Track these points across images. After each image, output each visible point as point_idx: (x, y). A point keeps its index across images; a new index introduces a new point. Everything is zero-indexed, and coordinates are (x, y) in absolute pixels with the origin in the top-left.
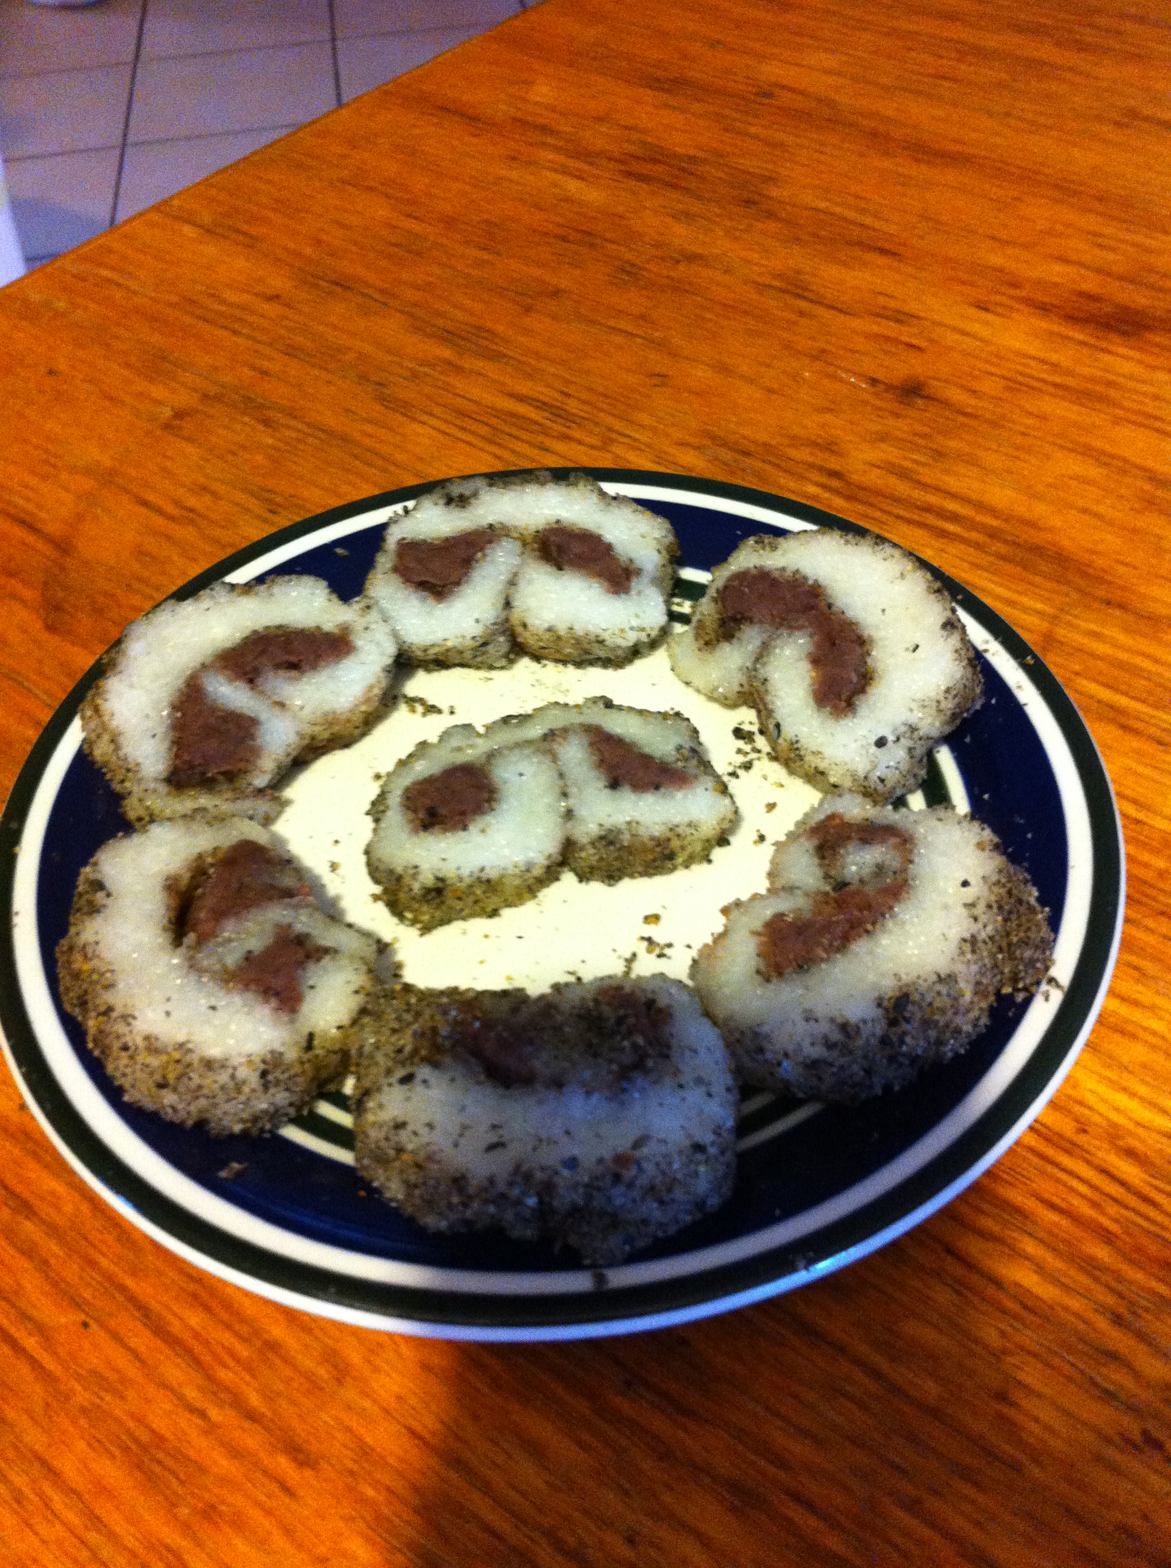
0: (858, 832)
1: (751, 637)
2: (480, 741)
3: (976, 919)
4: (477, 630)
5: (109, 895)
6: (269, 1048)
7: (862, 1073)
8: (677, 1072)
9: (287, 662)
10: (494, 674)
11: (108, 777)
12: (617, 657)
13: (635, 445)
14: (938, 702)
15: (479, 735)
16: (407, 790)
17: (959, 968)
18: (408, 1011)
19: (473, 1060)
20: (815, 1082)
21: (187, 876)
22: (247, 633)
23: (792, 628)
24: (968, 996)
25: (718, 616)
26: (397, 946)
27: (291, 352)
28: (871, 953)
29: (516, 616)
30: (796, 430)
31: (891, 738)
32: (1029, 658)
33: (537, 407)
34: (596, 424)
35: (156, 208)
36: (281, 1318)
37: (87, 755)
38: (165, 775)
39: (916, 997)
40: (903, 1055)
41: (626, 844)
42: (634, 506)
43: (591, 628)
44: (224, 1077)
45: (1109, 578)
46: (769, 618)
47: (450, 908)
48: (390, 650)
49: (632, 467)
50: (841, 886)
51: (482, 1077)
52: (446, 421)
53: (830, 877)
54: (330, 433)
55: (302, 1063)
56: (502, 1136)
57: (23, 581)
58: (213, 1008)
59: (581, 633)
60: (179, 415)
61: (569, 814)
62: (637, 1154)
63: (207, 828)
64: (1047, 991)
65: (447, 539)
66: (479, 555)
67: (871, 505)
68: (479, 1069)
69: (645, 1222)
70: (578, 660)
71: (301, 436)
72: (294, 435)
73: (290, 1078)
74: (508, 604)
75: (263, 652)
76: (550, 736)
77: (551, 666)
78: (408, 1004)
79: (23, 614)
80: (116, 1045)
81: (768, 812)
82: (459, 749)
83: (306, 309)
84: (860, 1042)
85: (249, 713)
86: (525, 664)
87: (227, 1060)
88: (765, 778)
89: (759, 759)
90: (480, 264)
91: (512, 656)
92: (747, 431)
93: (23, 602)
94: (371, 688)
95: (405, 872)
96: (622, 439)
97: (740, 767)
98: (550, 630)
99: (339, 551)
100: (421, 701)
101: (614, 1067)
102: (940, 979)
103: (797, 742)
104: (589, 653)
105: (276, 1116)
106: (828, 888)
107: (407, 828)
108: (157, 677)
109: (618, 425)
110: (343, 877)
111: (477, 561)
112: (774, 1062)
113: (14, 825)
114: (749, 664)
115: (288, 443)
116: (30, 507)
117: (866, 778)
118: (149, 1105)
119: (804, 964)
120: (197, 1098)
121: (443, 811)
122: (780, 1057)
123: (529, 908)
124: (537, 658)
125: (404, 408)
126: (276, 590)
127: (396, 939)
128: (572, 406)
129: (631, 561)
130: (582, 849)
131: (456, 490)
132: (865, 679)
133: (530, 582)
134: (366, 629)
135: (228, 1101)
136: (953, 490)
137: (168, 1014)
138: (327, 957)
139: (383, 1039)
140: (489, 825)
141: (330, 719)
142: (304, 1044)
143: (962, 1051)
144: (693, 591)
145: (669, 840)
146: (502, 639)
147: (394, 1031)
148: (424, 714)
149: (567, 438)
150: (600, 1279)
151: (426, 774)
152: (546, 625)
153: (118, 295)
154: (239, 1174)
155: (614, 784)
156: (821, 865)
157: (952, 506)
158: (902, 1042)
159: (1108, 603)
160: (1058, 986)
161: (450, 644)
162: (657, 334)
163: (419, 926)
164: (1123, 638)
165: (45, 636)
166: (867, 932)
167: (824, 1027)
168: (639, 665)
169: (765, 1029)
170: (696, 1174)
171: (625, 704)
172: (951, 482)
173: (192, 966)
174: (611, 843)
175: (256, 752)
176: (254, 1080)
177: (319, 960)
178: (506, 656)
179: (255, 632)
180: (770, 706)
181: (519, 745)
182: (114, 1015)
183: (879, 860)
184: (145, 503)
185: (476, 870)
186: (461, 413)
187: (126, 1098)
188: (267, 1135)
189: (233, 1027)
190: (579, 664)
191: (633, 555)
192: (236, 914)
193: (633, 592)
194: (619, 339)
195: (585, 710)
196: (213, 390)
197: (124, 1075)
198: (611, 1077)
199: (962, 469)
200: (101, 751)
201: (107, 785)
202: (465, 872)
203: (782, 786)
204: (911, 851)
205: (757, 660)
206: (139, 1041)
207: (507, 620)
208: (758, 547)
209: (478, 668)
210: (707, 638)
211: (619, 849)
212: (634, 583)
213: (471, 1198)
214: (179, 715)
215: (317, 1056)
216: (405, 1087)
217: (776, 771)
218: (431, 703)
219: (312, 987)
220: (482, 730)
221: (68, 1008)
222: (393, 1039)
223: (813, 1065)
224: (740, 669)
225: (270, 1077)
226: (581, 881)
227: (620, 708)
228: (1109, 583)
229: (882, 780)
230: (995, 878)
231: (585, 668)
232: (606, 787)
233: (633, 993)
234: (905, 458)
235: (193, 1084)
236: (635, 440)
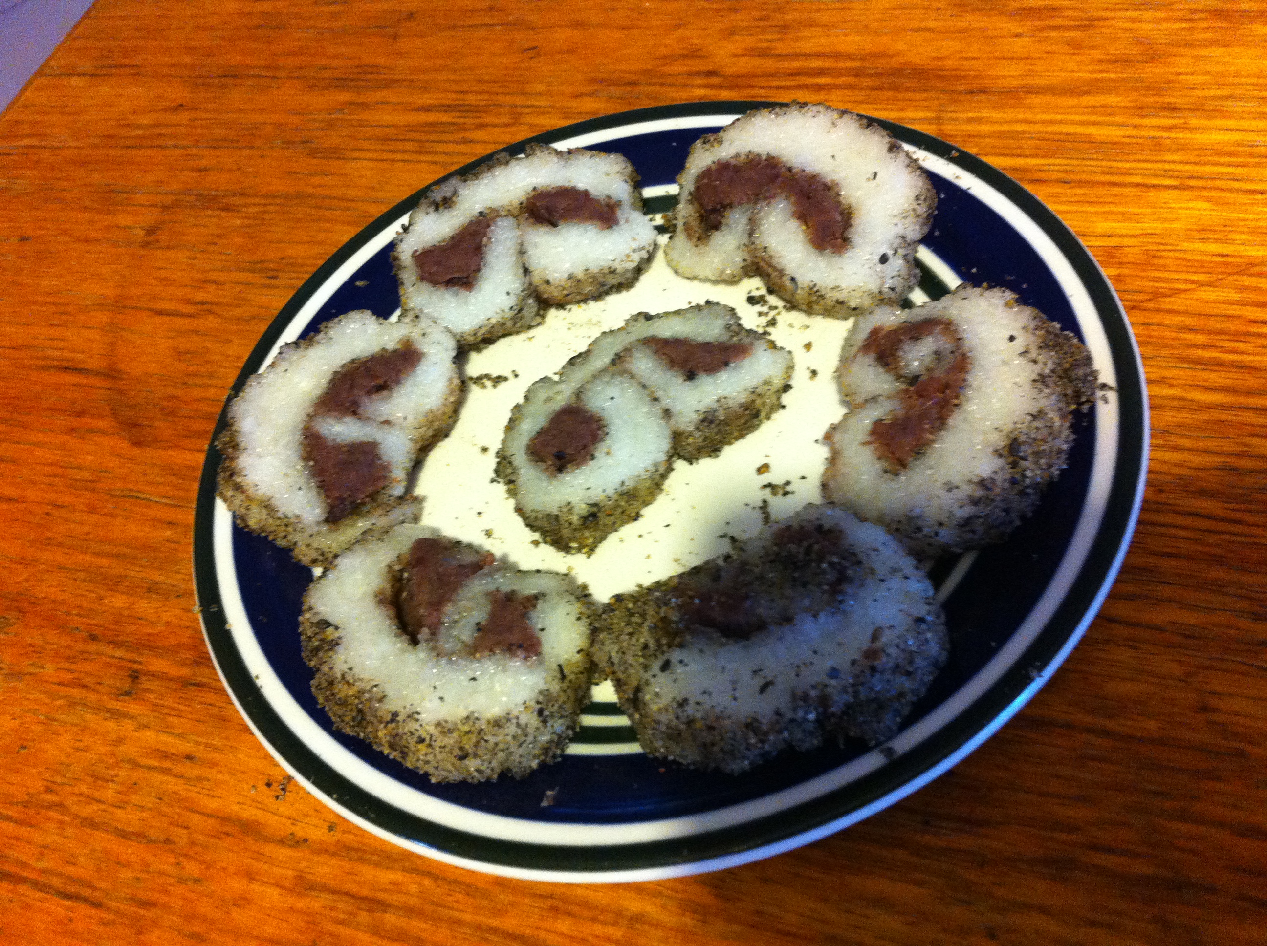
0: (904, 333)
1: (737, 219)
2: (562, 386)
3: (1035, 362)
4: (511, 301)
5: (337, 628)
6: (537, 691)
7: (1004, 514)
8: (872, 571)
9: (374, 386)
10: (532, 332)
11: (270, 538)
12: (627, 279)
13: (540, 111)
14: (914, 210)
15: (556, 383)
16: (528, 447)
17: (1043, 403)
18: (632, 615)
19: (709, 630)
20: (969, 536)
21: (388, 587)
22: (329, 377)
23: (769, 198)
24: (1057, 423)
25: (697, 215)
26: (573, 573)
27: (215, 145)
28: (965, 420)
29: (536, 279)
30: (663, 51)
31: (890, 252)
32: (954, 152)
33: (446, 111)
34: (500, 105)
35: (39, 73)
36: (633, 894)
37: (243, 528)
38: (324, 516)
39: (1023, 438)
40: (1028, 487)
41: (723, 418)
42: (589, 153)
43: (603, 264)
44: (512, 729)
45: (963, 73)
46: (745, 198)
47: (605, 525)
48: (450, 345)
49: (550, 129)
50: (914, 380)
51: (724, 640)
52: (376, 151)
53: (902, 376)
54: (287, 197)
55: (565, 691)
56: (765, 677)
57: (93, 416)
58: (474, 679)
59: (596, 270)
60: (151, 231)
61: (667, 413)
62: (878, 644)
63: (381, 544)
64: (1104, 396)
65: (453, 238)
66: (485, 240)
67: (753, 87)
68: (716, 635)
69: (901, 695)
70: (596, 294)
71: (261, 208)
72: (256, 209)
73: (560, 707)
74: (526, 271)
75: (352, 387)
76: (618, 359)
77: (574, 308)
78: (628, 610)
79: (107, 442)
80: (412, 741)
81: (808, 351)
82: (549, 399)
83: (211, 106)
84: (998, 490)
85: (365, 439)
86: (553, 315)
87: (508, 714)
88: (791, 326)
89: (779, 313)
90: (334, 16)
91: (541, 312)
92: (624, 67)
93: (102, 432)
94: (450, 380)
95: (561, 511)
96: (527, 110)
97: (767, 326)
98: (570, 277)
99: (359, 284)
100: (487, 376)
101: (826, 587)
102: (1034, 417)
103: (815, 285)
104: (604, 285)
105: (560, 741)
106: (903, 386)
107: (544, 477)
108: (276, 441)
109: (519, 100)
110: (500, 539)
111: (486, 246)
112: (932, 534)
113: (214, 609)
114: (745, 240)
115: (255, 219)
116: (66, 354)
117: (880, 292)
118: (455, 776)
119: (919, 450)
120: (496, 754)
121: (569, 451)
122: (936, 528)
123: (661, 501)
124: (561, 306)
125: (334, 153)
126: (332, 333)
127: (570, 568)
128: (471, 99)
129: (609, 197)
130: (690, 435)
131: (437, 195)
132: (847, 217)
133: (536, 245)
134: (424, 335)
135: (520, 745)
136: (808, 51)
137: (441, 698)
138: (540, 602)
139: (625, 644)
140: (609, 447)
141: (430, 418)
142: (559, 675)
143: (1065, 466)
144: (667, 204)
145: (753, 401)
146: (531, 301)
147: (631, 634)
148: (495, 386)
149: (481, 126)
150: (889, 752)
151: (537, 428)
152: (566, 275)
153: (46, 155)
154: (555, 798)
155: (691, 376)
156: (887, 372)
157: (815, 64)
158: (1024, 476)
159: (971, 92)
160: (1111, 388)
161: (494, 321)
162: (511, 18)
163: (584, 550)
164: (996, 115)
165: (136, 451)
166: (956, 405)
167: (967, 490)
168: (644, 278)
169: (917, 511)
170: (927, 640)
171: (661, 311)
172: (806, 46)
173: (439, 654)
174: (711, 422)
175: (386, 468)
176: (533, 721)
177: (535, 606)
178: (538, 314)
179: (336, 373)
180: (779, 267)
181: (597, 376)
182: (400, 718)
183: (934, 348)
184: (160, 313)
185: (617, 486)
186: (386, 139)
187: (433, 780)
188: (559, 759)
189: (498, 688)
190: (598, 297)
191: (607, 192)
192: (449, 600)
193: (622, 222)
194: (483, 32)
195: (630, 329)
196: (168, 200)
197: (427, 762)
198: (826, 596)
199: (806, 33)
200: (256, 519)
201: (272, 545)
202: (610, 491)
203: (808, 327)
204: (956, 331)
205: (751, 235)
206: (432, 729)
207: (530, 284)
208: (707, 146)
209: (518, 333)
210: (697, 235)
211: (718, 425)
212: (619, 213)
213: (766, 734)
214: (311, 463)
215: (570, 681)
216: (667, 672)
217: (797, 318)
218: (495, 375)
219: (542, 630)
220: (556, 378)
221: (348, 731)
222: (634, 641)
223: (966, 523)
224: (738, 248)
225: (546, 713)
226: (691, 464)
227: (658, 316)
228: (964, 77)
229: (893, 289)
230: (1033, 324)
231: (603, 299)
232: (685, 380)
233: (802, 527)
234: (760, 40)
235: (491, 745)
236: (539, 107)
